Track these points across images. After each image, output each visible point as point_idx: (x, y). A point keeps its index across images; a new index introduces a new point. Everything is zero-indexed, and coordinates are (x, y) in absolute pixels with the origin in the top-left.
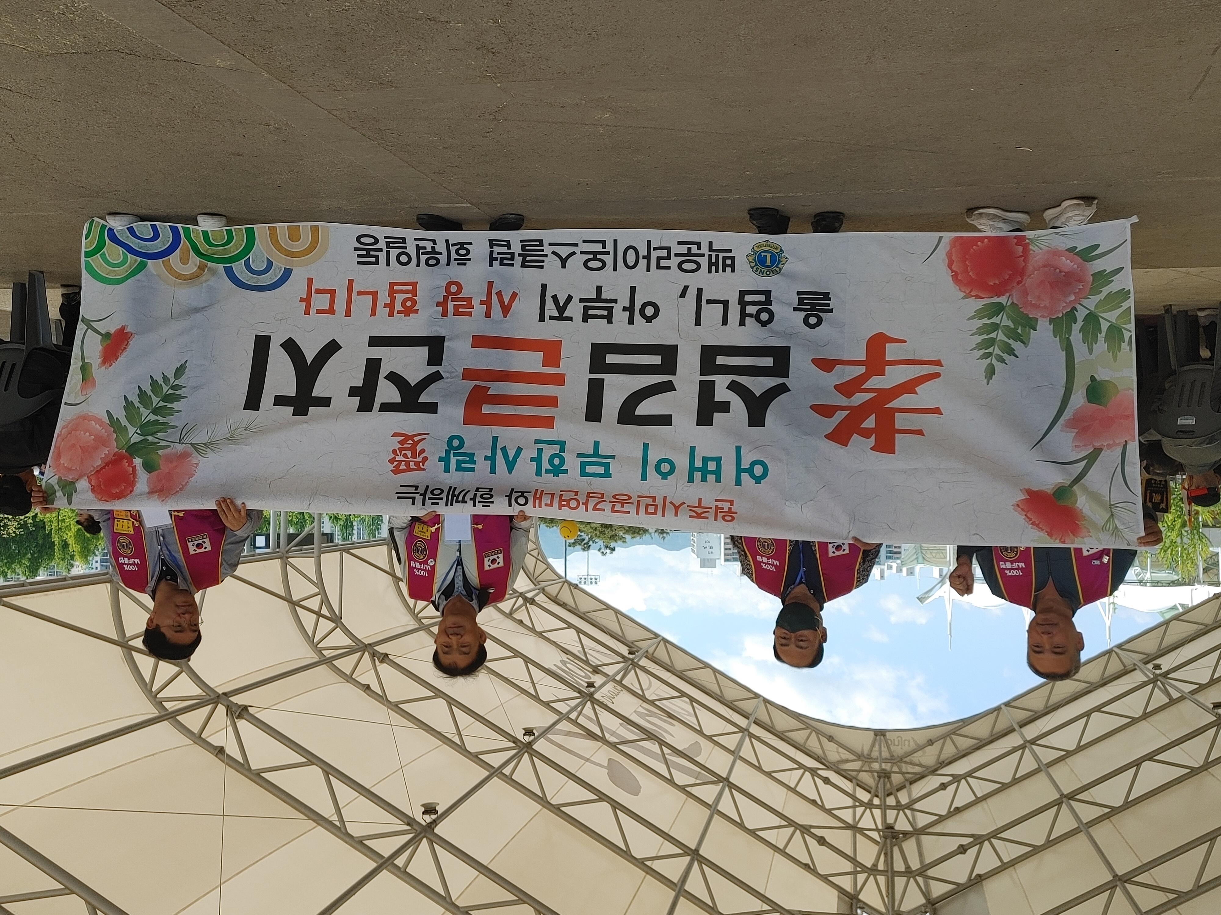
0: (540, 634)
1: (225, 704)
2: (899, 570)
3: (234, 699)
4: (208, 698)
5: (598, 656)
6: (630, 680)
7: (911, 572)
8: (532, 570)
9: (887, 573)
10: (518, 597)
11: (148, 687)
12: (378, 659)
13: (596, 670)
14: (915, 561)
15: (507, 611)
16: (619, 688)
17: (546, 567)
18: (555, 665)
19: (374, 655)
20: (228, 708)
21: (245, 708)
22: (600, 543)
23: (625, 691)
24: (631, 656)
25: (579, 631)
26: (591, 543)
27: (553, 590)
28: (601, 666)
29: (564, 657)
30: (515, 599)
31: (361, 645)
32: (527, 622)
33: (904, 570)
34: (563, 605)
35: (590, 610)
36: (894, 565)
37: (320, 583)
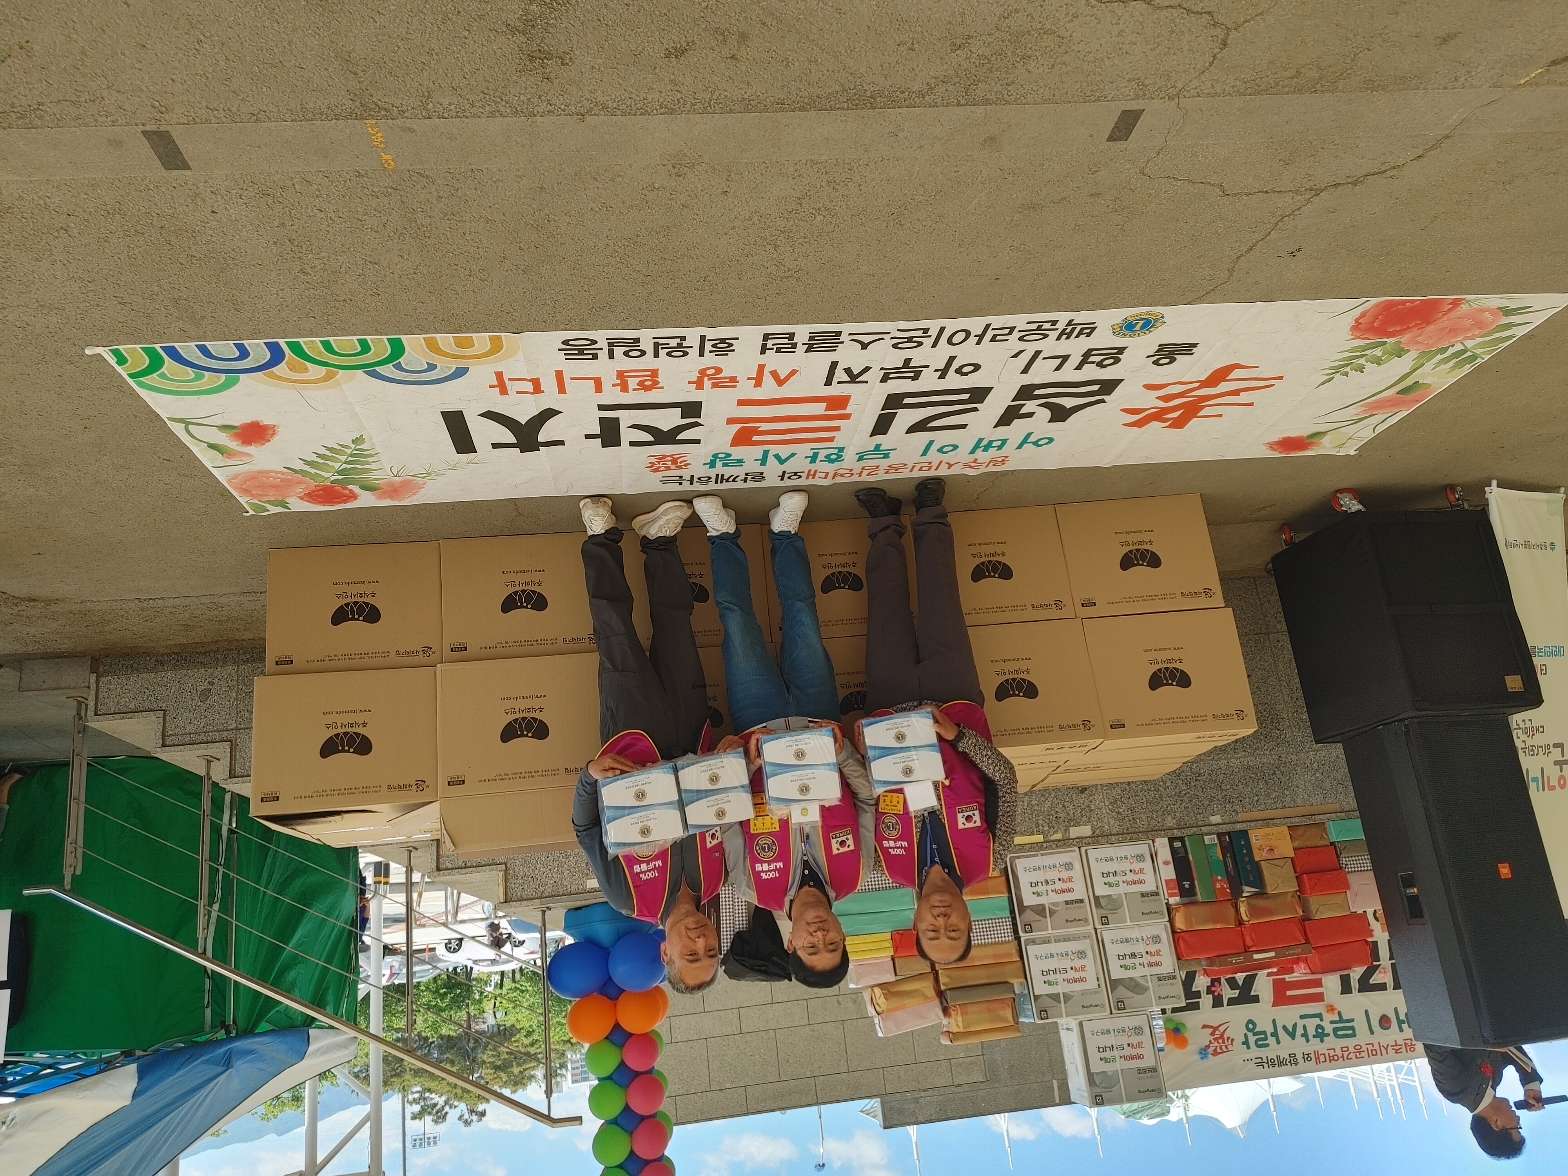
22: (462, 1107)
26: (447, 1109)
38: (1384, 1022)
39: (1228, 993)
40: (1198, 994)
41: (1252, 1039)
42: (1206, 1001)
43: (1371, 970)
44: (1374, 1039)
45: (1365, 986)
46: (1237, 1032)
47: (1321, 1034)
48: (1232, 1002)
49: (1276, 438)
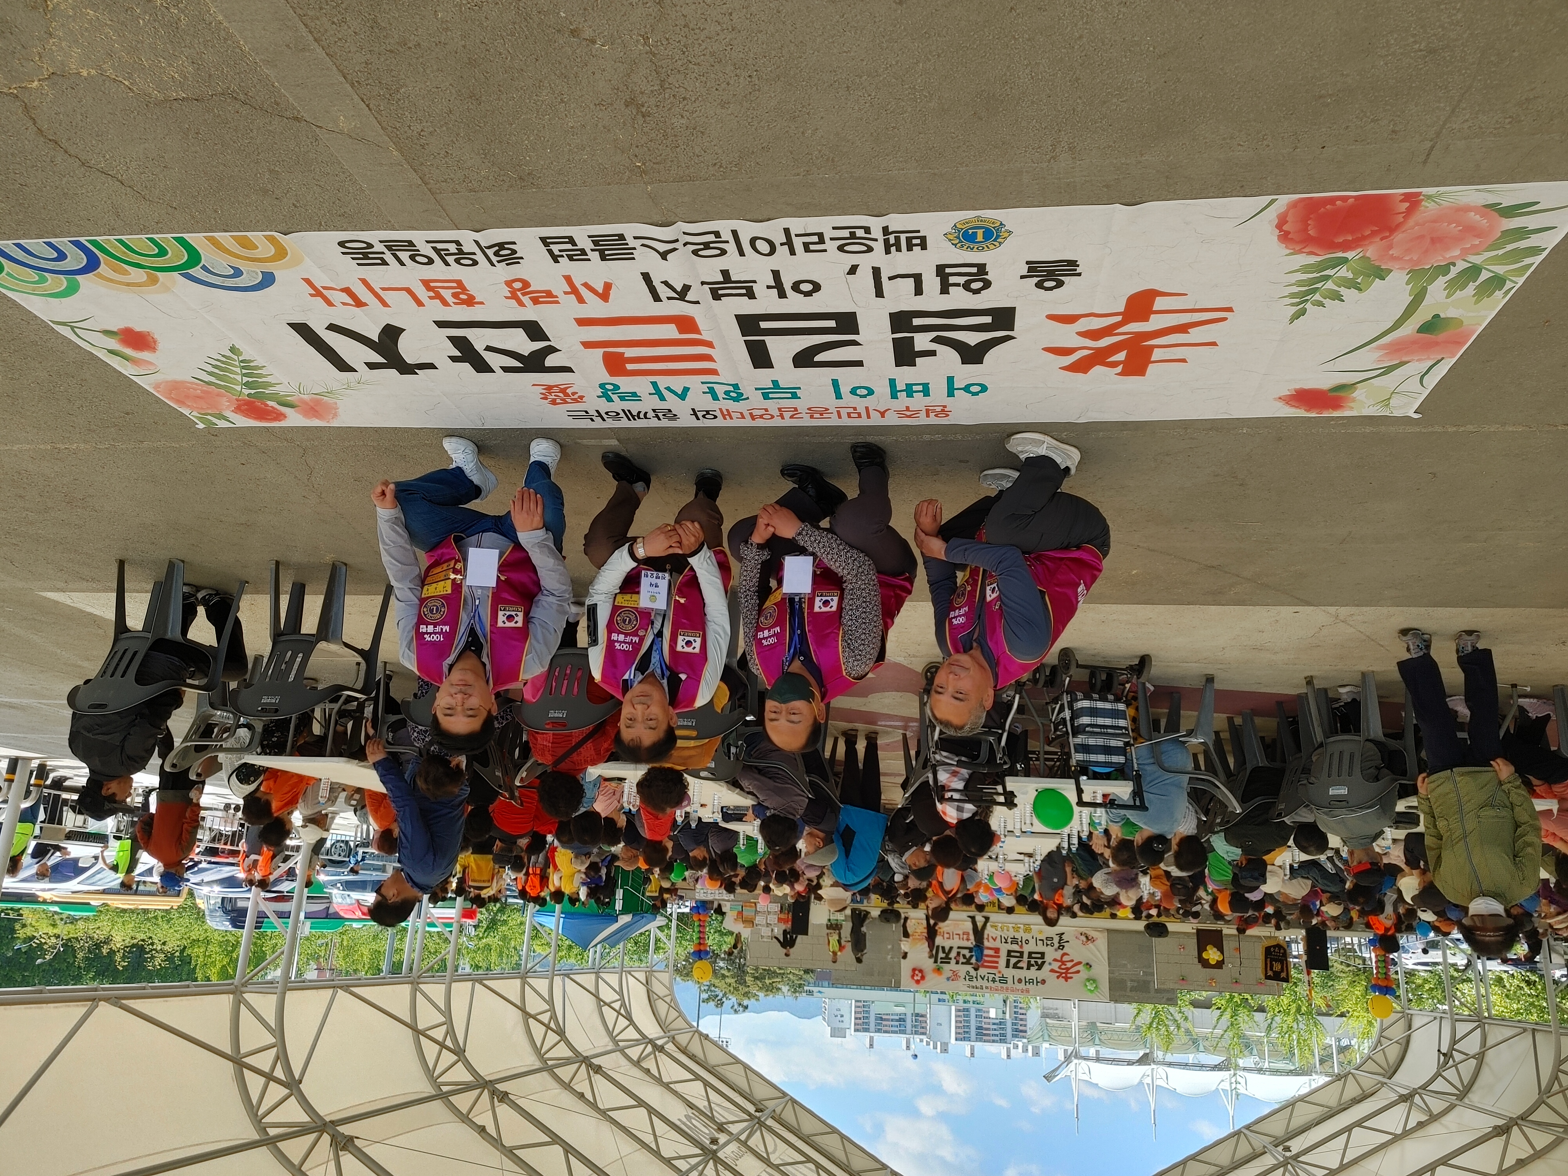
0: (667, 1086)
1: (331, 1133)
2: (1025, 1050)
3: (341, 1129)
4: (314, 1125)
5: (724, 1112)
6: (755, 1141)
7: (1036, 1053)
8: (663, 1018)
9: (1013, 1052)
10: (647, 1043)
11: (255, 1110)
12: (498, 1098)
13: (721, 1128)
14: (1041, 1039)
15: (635, 1059)
16: (743, 1149)
17: (677, 1014)
18: (679, 1120)
19: (494, 1093)
20: (333, 1138)
21: (351, 1139)
22: (733, 1000)
23: (749, 1153)
24: (758, 1114)
25: (706, 1084)
26: (724, 999)
27: (683, 1039)
28: (726, 1123)
29: (690, 1111)
30: (644, 1046)
31: (481, 1082)
32: (654, 1071)
33: (1030, 1048)
34: (692, 1057)
35: (720, 1063)
36: (1020, 1044)
37: (447, 1013)
38: (1020, 981)
39: (962, 960)
40: (950, 959)
41: (967, 977)
42: (953, 961)
43: (1019, 962)
44: (1014, 986)
45: (1015, 966)
46: (962, 974)
47: (994, 981)
48: (963, 963)
49: (1286, 390)
